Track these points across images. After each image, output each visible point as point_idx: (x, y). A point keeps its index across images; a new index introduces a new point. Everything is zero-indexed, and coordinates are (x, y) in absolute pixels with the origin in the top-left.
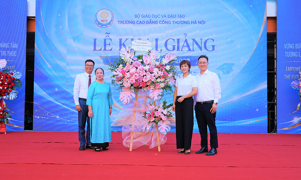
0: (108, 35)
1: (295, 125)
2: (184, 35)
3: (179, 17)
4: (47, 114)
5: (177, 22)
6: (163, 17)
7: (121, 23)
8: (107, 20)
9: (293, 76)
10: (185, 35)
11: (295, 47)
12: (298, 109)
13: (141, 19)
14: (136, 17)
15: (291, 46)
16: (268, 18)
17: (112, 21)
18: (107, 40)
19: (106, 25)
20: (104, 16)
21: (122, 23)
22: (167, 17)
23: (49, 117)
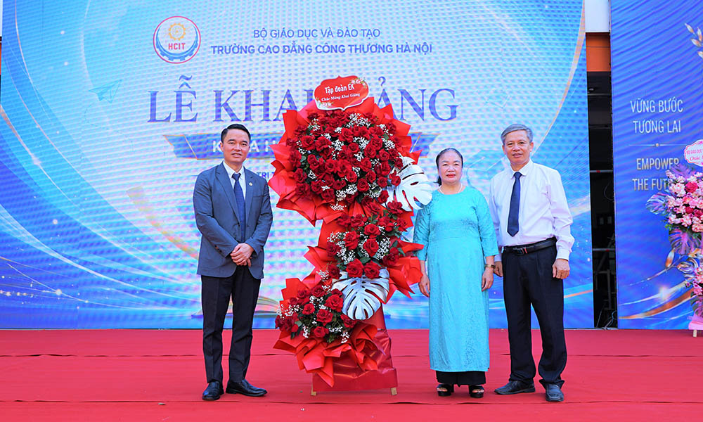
0: (187, 82)
1: (663, 306)
2: (379, 79)
3: (365, 35)
4: (31, 285)
5: (362, 48)
6: (324, 36)
7: (219, 51)
8: (183, 44)
9: (655, 182)
10: (382, 80)
11: (657, 109)
12: (669, 265)
13: (270, 41)
14: (256, 35)
15: (647, 106)
16: (590, 36)
17: (196, 46)
18: (183, 94)
19: (182, 57)
20: (177, 33)
21: (221, 50)
22: (335, 35)
23: (35, 293)
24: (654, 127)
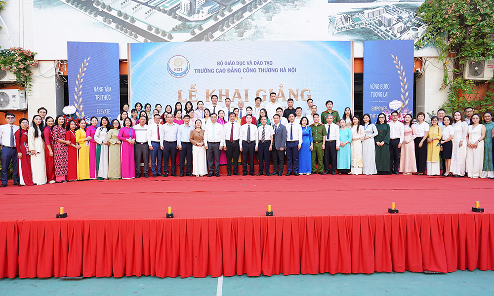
8: (182, 69)
17: (187, 69)
20: (178, 63)
24: (379, 94)
